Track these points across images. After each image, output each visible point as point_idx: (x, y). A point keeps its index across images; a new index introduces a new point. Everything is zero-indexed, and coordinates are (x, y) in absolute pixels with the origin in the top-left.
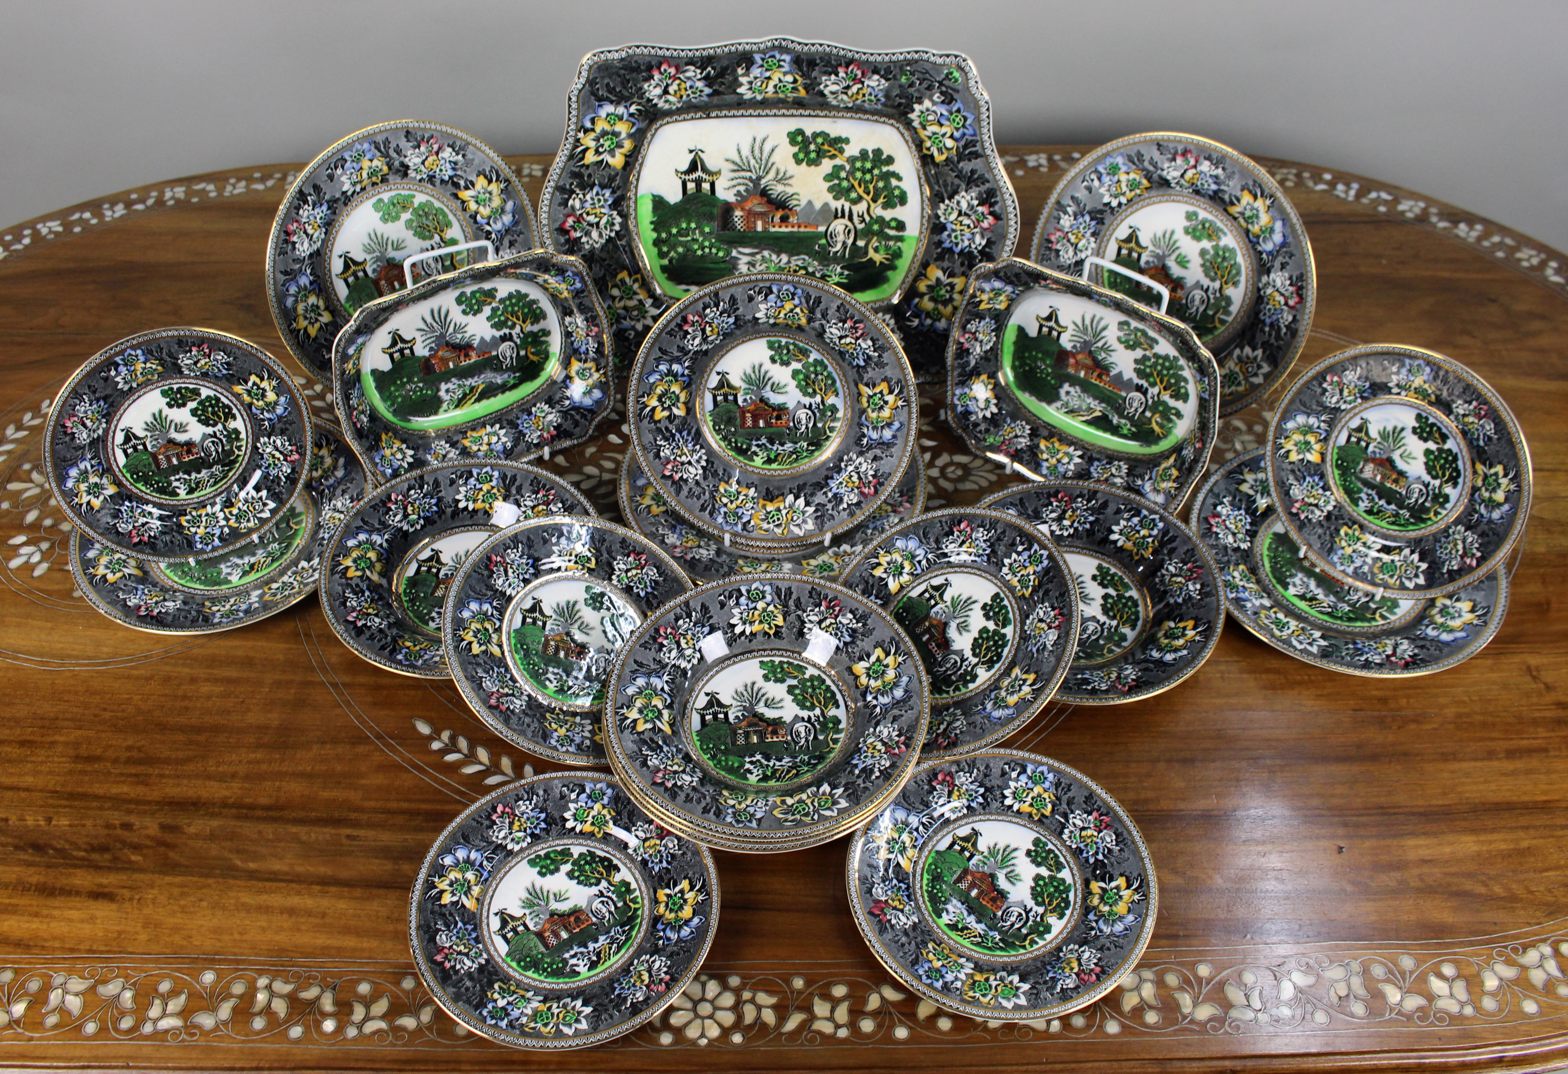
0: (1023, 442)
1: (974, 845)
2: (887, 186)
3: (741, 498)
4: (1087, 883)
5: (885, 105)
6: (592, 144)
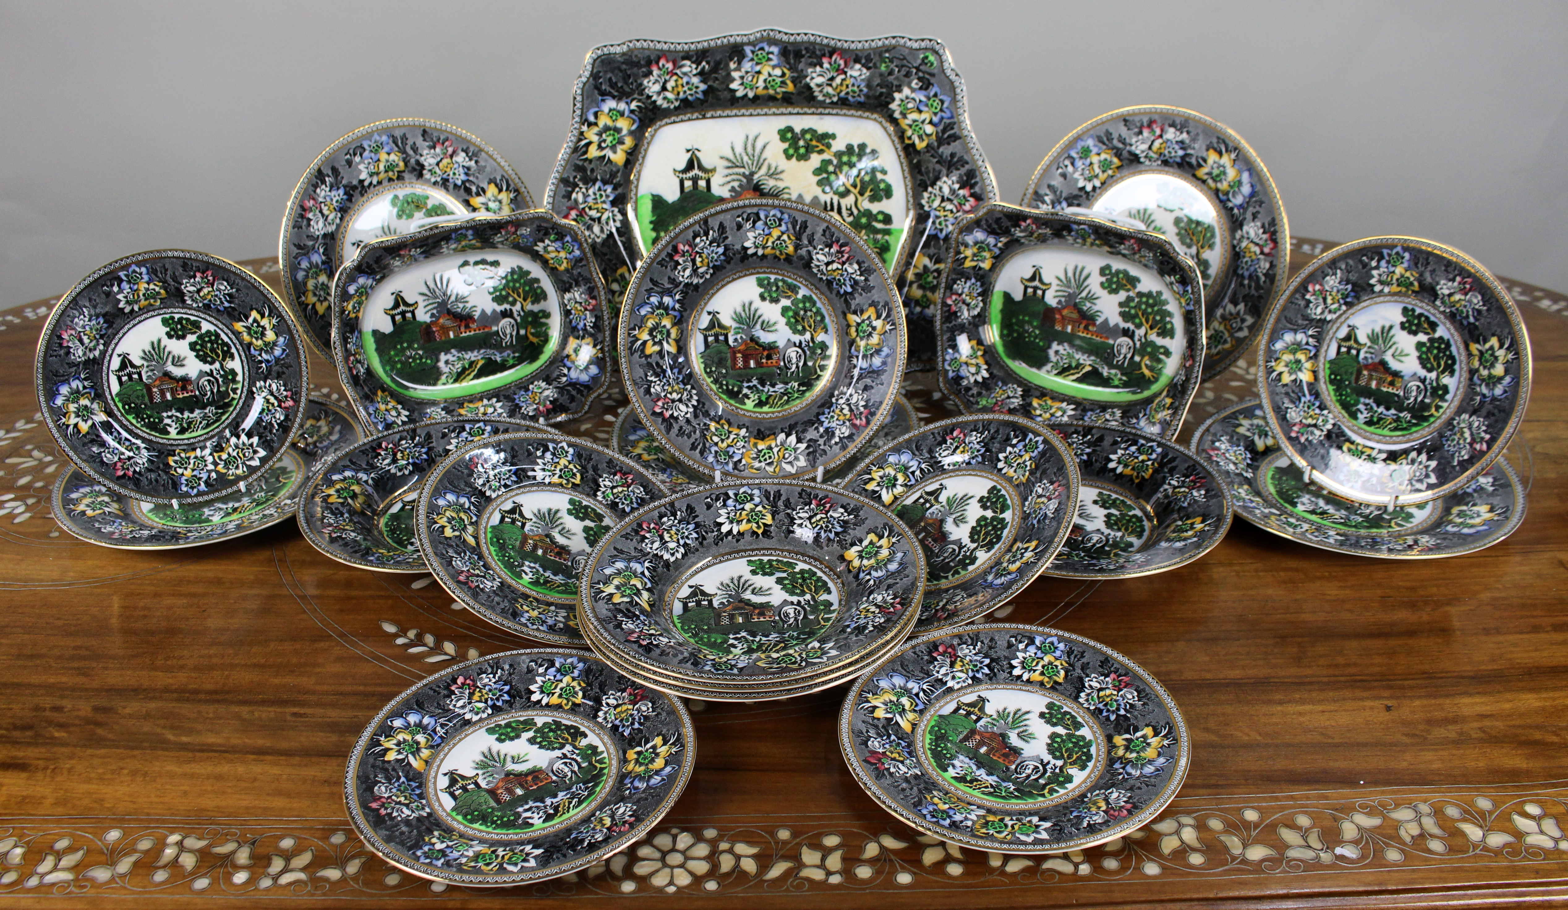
0: (1016, 402)
1: (982, 710)
2: (873, 180)
3: (732, 436)
4: (1109, 738)
5: (867, 96)
6: (595, 139)
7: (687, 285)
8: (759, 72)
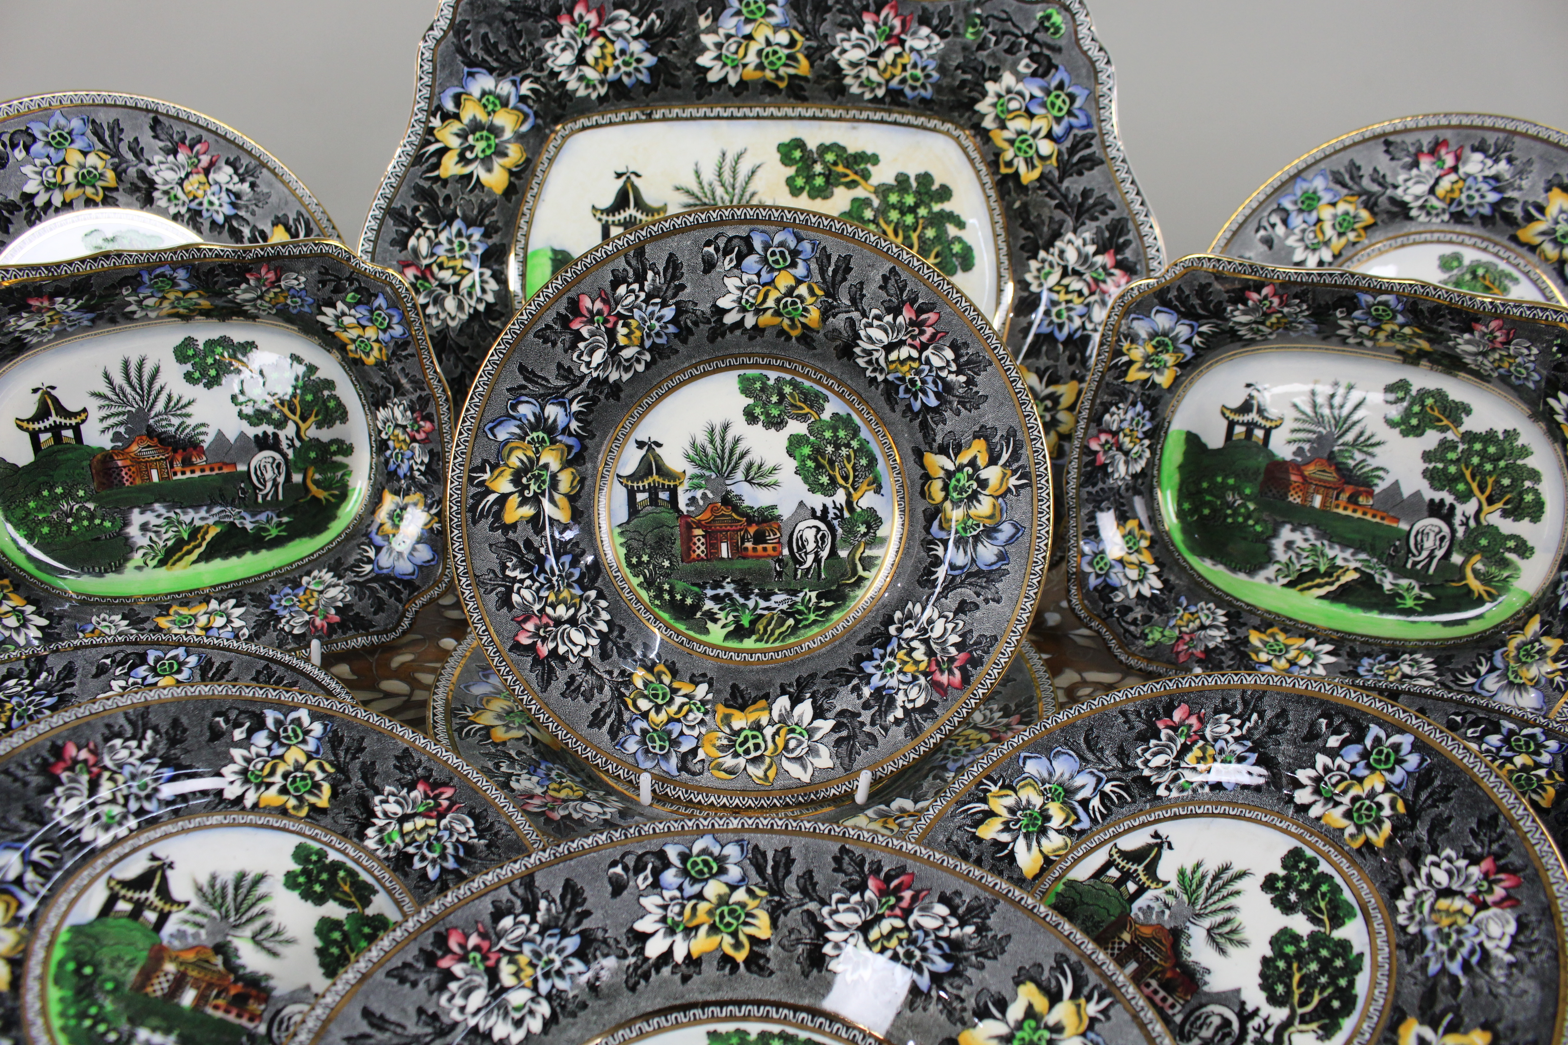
0: (1218, 636)
2: (941, 237)
3: (679, 700)
5: (937, 87)
6: (455, 143)
7: (597, 383)
8: (749, 37)
